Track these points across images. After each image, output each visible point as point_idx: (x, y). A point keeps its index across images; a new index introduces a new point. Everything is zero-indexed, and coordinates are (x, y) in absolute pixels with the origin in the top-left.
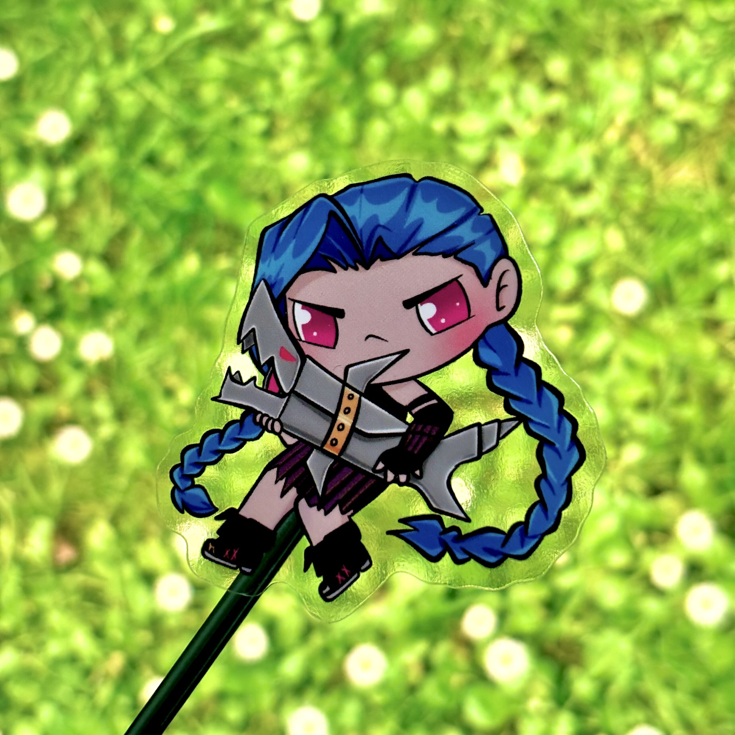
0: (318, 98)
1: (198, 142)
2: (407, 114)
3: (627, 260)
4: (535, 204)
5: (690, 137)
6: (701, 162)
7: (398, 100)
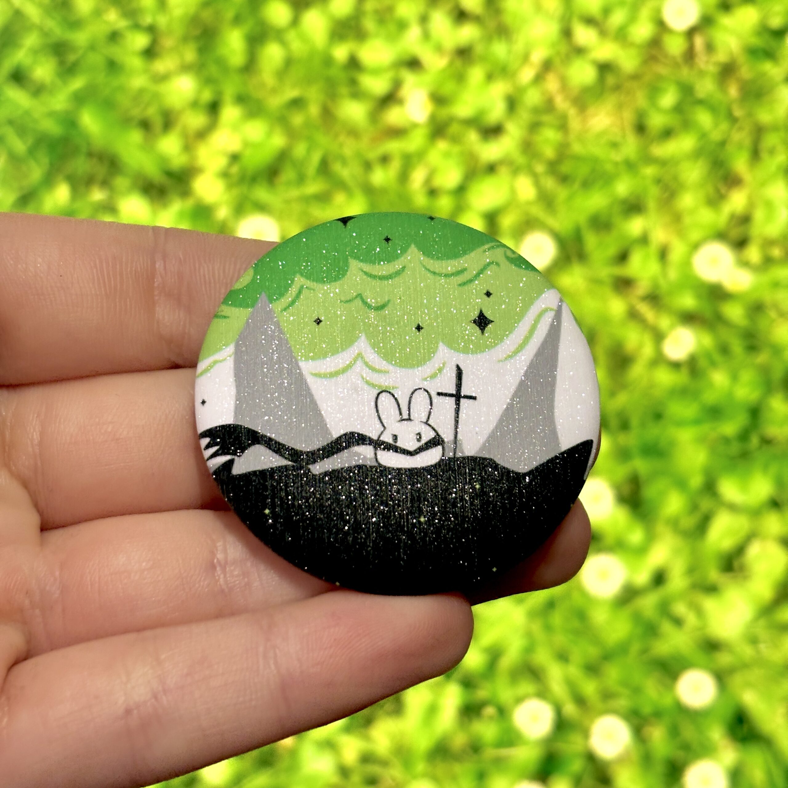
0: (207, 15)
1: (72, 58)
2: (304, 38)
3: (537, 211)
4: (442, 145)
5: (611, 80)
6: (620, 107)
7: (295, 22)
